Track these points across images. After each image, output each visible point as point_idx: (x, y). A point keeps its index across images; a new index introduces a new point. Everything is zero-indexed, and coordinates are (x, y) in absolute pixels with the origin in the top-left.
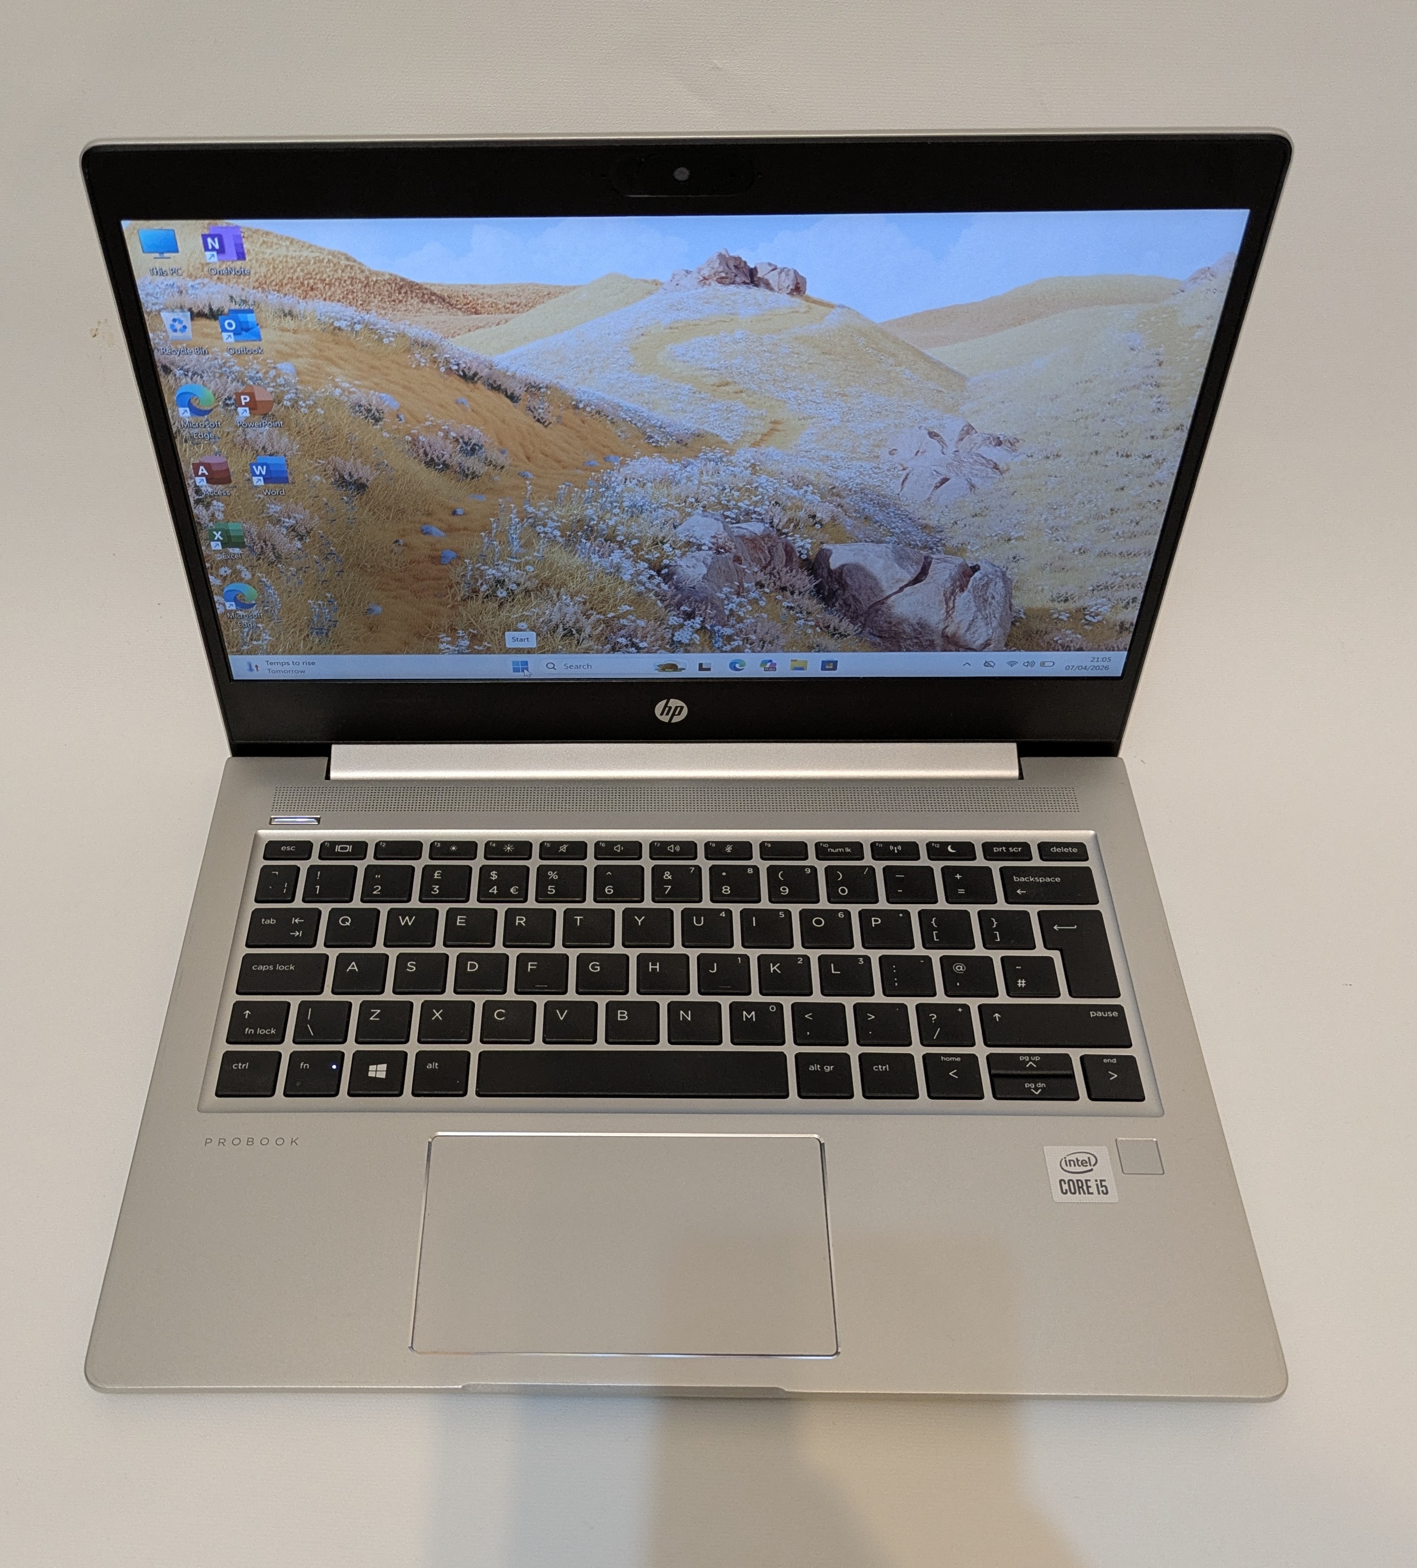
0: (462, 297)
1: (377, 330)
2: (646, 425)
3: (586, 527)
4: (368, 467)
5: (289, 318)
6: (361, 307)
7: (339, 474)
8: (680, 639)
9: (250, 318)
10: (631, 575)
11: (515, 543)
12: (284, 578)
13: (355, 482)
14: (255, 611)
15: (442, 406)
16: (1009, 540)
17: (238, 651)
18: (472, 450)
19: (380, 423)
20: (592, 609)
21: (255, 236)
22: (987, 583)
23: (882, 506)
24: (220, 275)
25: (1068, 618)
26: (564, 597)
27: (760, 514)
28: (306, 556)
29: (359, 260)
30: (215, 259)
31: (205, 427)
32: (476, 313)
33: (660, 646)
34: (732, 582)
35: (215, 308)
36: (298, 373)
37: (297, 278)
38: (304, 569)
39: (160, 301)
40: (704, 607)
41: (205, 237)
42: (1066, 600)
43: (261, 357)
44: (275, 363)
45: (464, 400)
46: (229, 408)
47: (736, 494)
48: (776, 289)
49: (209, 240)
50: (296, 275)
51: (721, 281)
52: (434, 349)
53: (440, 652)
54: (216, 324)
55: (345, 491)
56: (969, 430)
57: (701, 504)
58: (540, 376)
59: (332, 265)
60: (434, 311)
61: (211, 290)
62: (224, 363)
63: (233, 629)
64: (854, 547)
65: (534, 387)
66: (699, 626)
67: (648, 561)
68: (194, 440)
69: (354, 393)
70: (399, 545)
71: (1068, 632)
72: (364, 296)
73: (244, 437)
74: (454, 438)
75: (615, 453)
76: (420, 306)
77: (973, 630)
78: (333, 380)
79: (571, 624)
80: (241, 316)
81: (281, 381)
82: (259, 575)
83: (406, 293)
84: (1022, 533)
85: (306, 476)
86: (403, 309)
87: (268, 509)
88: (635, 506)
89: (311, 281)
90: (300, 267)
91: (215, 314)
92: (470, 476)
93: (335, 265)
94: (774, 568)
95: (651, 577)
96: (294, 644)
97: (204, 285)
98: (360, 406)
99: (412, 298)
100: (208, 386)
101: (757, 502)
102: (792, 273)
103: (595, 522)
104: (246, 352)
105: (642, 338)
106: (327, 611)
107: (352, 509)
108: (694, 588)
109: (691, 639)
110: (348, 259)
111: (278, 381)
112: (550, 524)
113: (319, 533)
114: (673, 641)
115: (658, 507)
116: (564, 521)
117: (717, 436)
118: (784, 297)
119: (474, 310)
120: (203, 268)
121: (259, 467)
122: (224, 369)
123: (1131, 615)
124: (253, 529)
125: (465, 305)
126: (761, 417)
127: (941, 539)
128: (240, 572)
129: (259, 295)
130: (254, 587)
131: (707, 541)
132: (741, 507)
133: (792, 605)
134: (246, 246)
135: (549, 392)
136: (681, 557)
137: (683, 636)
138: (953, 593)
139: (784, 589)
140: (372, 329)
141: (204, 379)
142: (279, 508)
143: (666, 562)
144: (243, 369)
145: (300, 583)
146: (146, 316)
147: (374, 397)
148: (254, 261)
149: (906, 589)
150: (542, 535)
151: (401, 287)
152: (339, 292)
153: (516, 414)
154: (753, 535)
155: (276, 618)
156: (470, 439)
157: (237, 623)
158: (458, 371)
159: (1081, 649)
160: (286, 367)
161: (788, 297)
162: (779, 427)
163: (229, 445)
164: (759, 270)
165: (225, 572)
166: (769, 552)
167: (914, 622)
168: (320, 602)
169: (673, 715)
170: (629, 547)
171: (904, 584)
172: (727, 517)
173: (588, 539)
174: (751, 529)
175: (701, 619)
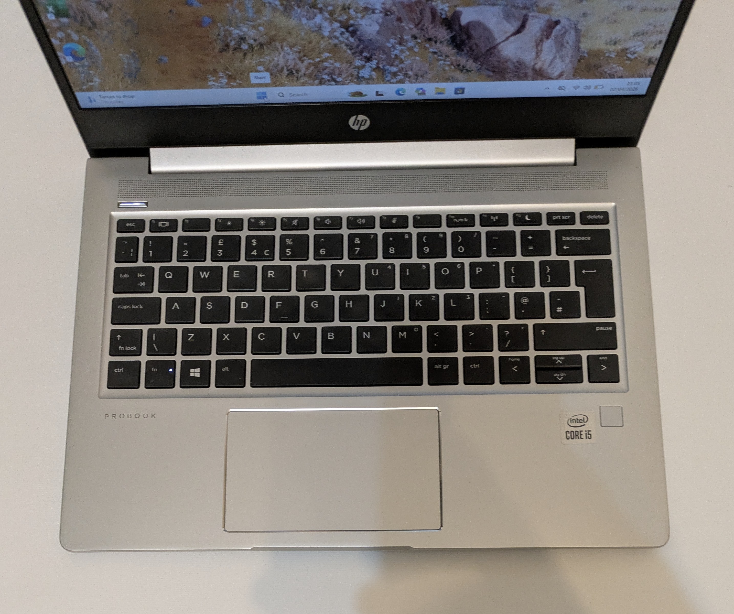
8: (363, 75)
10: (329, 32)
11: (250, 11)
12: (101, 39)
14: (86, 62)
17: (80, 90)
20: (305, 56)
22: (565, 33)
25: (615, 55)
26: (286, 48)
28: (112, 23)
33: (350, 80)
34: (396, 35)
40: (378, 53)
42: (616, 44)
53: (209, 87)
63: (74, 74)
64: (477, 9)
66: (374, 66)
67: (340, 22)
70: (173, 13)
71: (615, 65)
77: (552, 65)
79: (292, 66)
82: (84, 36)
94: (424, 25)
95: (342, 33)
96: (116, 84)
108: (371, 40)
109: (371, 75)
114: (359, 77)
123: (656, 53)
128: (71, 35)
131: (378, 6)
133: (435, 50)
136: (362, 18)
137: (365, 73)
138: (542, 40)
139: (430, 39)
143: (352, 22)
149: (510, 39)
150: (268, 5)
157: (76, 71)
159: (621, 77)
165: (61, 35)
166: (420, 13)
167: (515, 61)
168: (127, 55)
169: (361, 125)
170: (327, 12)
171: (509, 35)
173: (299, 7)
175: (376, 61)
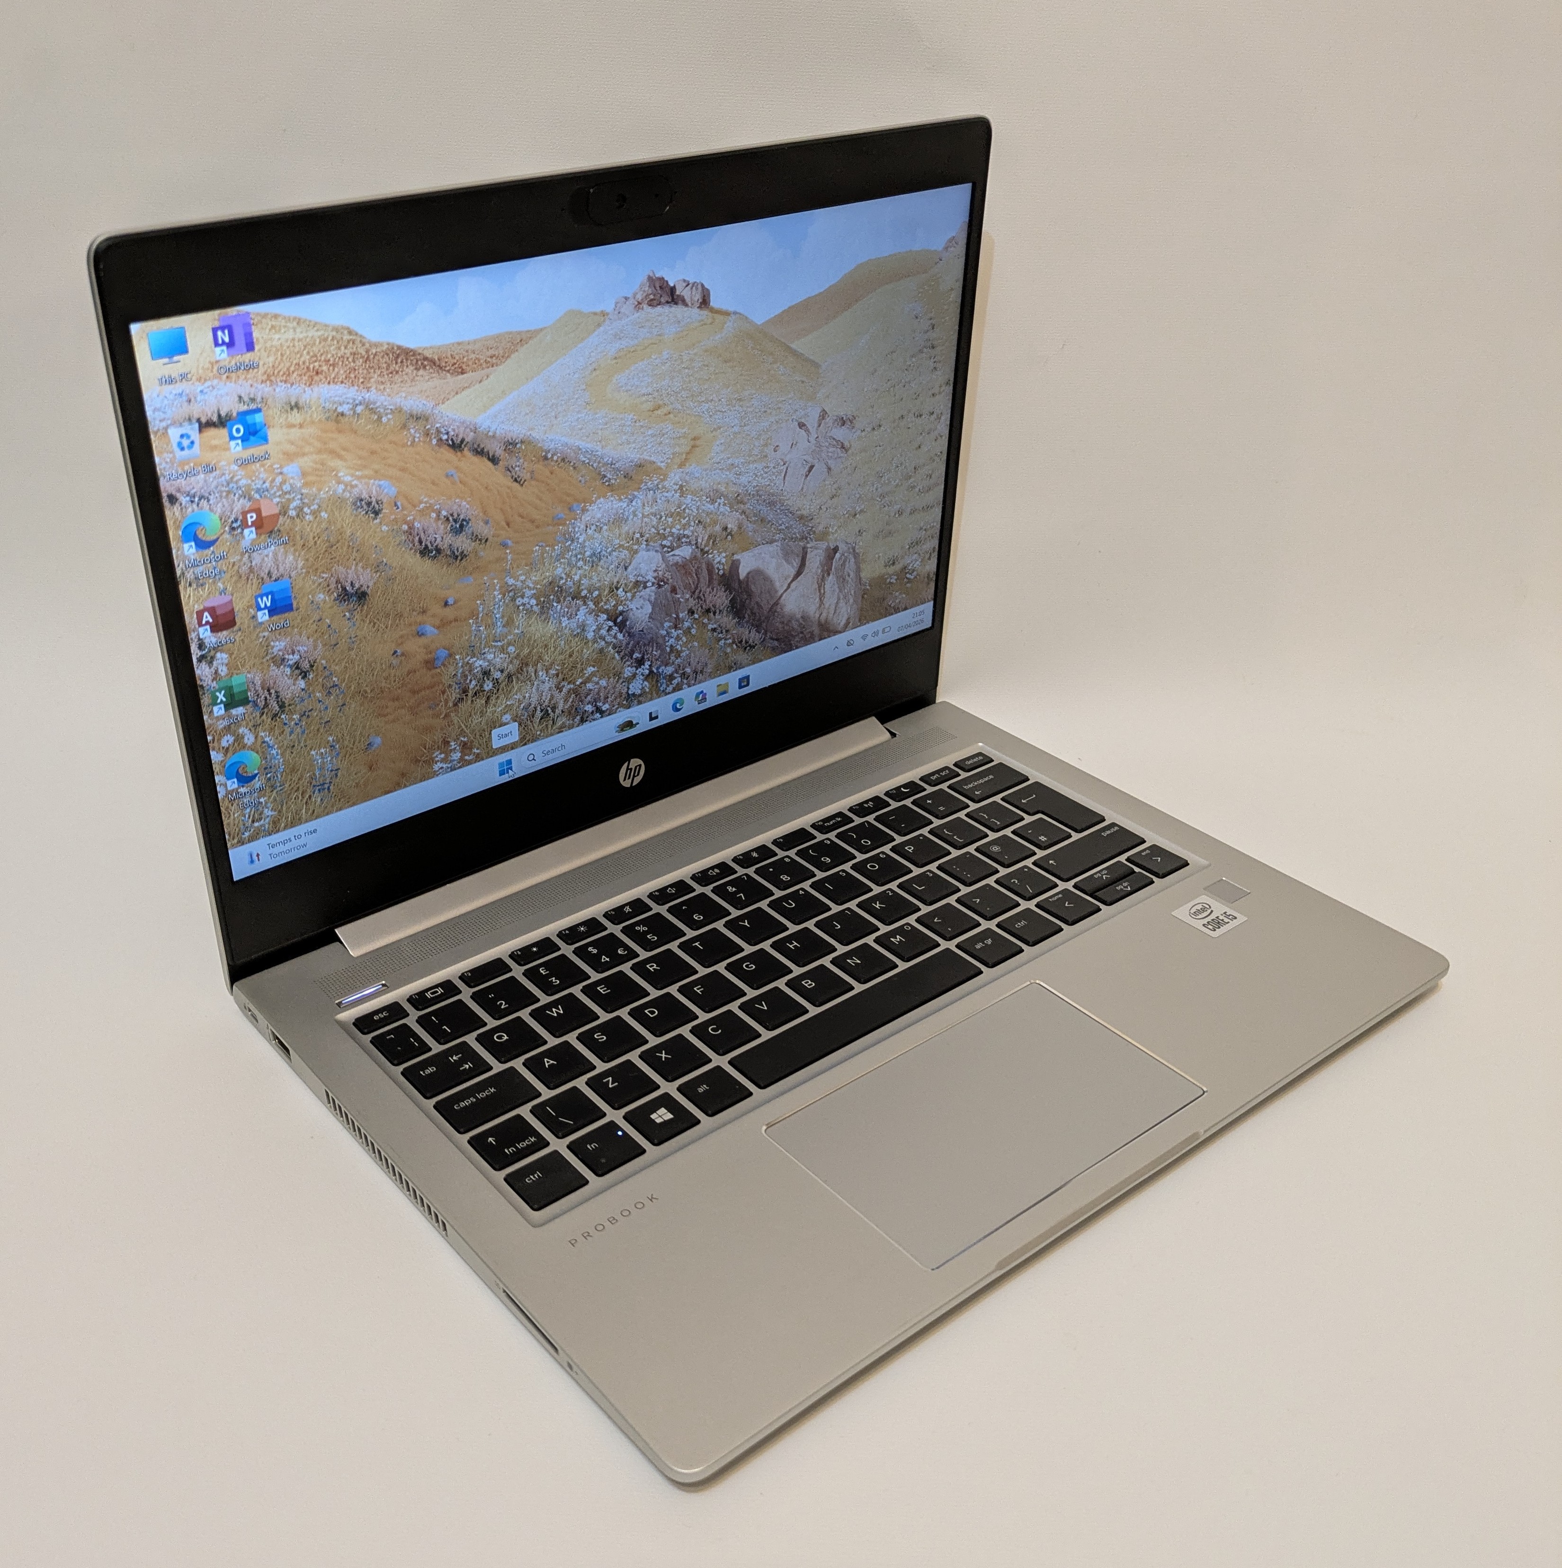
0: (450, 358)
1: (377, 408)
2: (601, 465)
3: (556, 589)
4: (369, 570)
5: (295, 410)
6: (362, 386)
7: (342, 587)
8: (634, 691)
9: (258, 418)
10: (594, 631)
11: (499, 623)
12: (287, 730)
13: (356, 592)
14: (257, 783)
15: (433, 483)
16: (856, 515)
17: (239, 842)
18: (459, 525)
19: (380, 516)
20: (563, 680)
21: (264, 321)
22: (844, 562)
23: (772, 504)
24: (228, 372)
25: (896, 580)
26: (541, 673)
27: (688, 537)
28: (310, 696)
29: (360, 332)
30: (225, 355)
31: (210, 562)
32: (462, 373)
33: (619, 704)
34: (671, 616)
35: (223, 414)
36: (304, 474)
37: (304, 363)
38: (307, 714)
39: (167, 416)
40: (651, 649)
41: (215, 331)
42: (894, 564)
43: (268, 463)
44: (281, 467)
45: (453, 471)
46: (236, 533)
47: (670, 520)
48: (690, 305)
49: (220, 333)
50: (302, 359)
51: (651, 303)
52: (427, 420)
53: (435, 774)
54: (223, 432)
55: (348, 605)
56: (824, 415)
57: (645, 538)
58: (516, 430)
59: (335, 342)
60: (427, 378)
61: (220, 392)
62: (232, 478)
63: (234, 814)
64: (756, 552)
65: (511, 444)
66: (647, 672)
67: (606, 612)
68: (198, 582)
69: (356, 486)
70: (397, 656)
71: (897, 594)
72: (365, 372)
73: (249, 565)
74: (445, 517)
75: (576, 500)
76: (414, 375)
77: (838, 611)
78: (336, 475)
79: (546, 703)
80: (249, 419)
81: (286, 488)
82: (263, 734)
83: (402, 362)
84: (863, 507)
85: (310, 596)
86: (400, 380)
87: (273, 647)
88: (594, 555)
89: (316, 364)
90: (307, 350)
91: (223, 420)
92: (459, 558)
93: (338, 342)
94: (701, 591)
95: (610, 628)
96: (296, 813)
97: (213, 388)
98: (361, 500)
99: (407, 366)
100: (215, 509)
101: (686, 524)
102: (700, 286)
103: (564, 581)
104: (253, 460)
105: (594, 374)
106: (329, 759)
107: (354, 625)
108: (642, 631)
109: (643, 688)
110: (350, 332)
111: (284, 488)
112: (528, 593)
113: (322, 664)
114: (629, 695)
115: (612, 551)
116: (539, 586)
117: (654, 463)
118: (696, 311)
119: (460, 370)
120: (213, 368)
121: (265, 598)
122: (231, 485)
123: (932, 566)
124: (257, 678)
125: (453, 365)
126: (684, 436)
127: (812, 527)
128: (243, 737)
129: (267, 389)
130: (257, 752)
131: (650, 576)
132: (673, 533)
133: (715, 626)
134: (255, 335)
135: (523, 447)
136: (632, 600)
137: (636, 687)
138: (823, 579)
139: (708, 611)
140: (372, 409)
141: (211, 502)
142: (283, 644)
143: (620, 608)
144: (249, 482)
145: (303, 732)
146: (152, 436)
147: (374, 487)
148: (262, 351)
149: (792, 585)
150: (521, 608)
151: (397, 357)
152: (342, 372)
153: (496, 477)
154: (684, 560)
155: (279, 785)
156: (458, 515)
157: (238, 805)
158: (447, 440)
159: (906, 609)
160: (292, 470)
161: (698, 310)
162: (698, 442)
163: (234, 578)
164: (677, 287)
165: (228, 741)
166: (696, 575)
167: (799, 616)
168: (323, 750)
169: (634, 776)
170: (592, 600)
171: (789, 580)
172: (665, 546)
173: (558, 602)
174: (682, 554)
175: (649, 663)
